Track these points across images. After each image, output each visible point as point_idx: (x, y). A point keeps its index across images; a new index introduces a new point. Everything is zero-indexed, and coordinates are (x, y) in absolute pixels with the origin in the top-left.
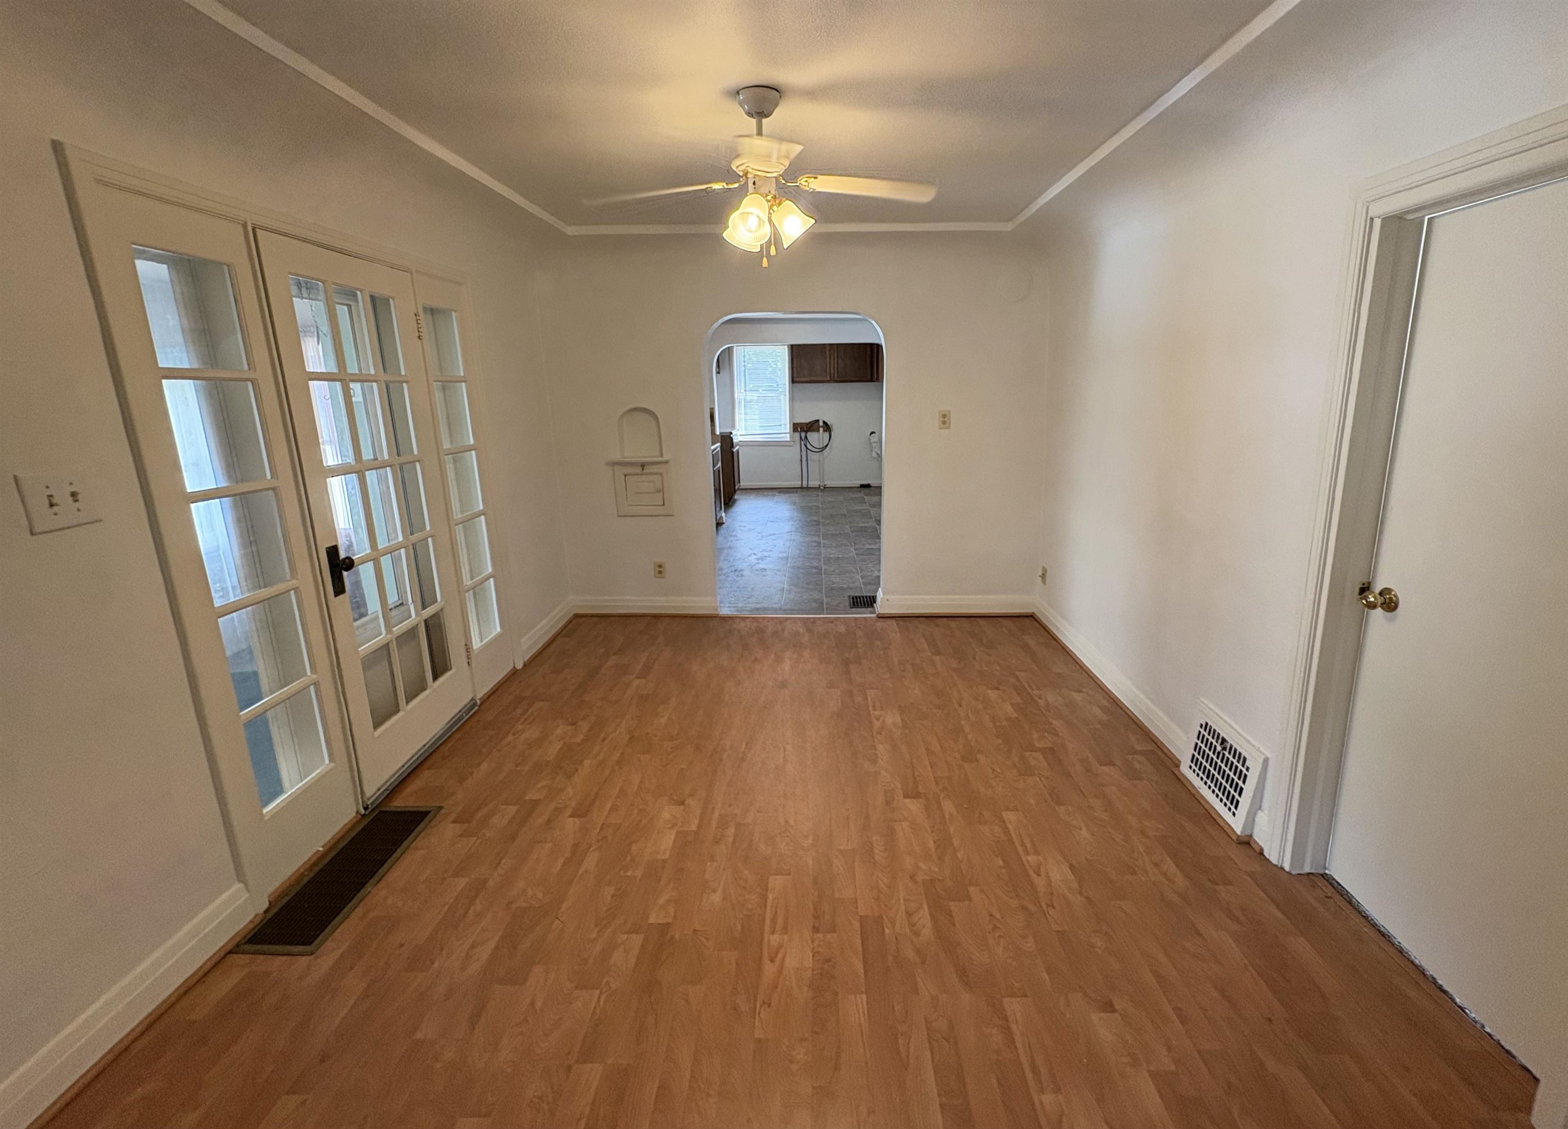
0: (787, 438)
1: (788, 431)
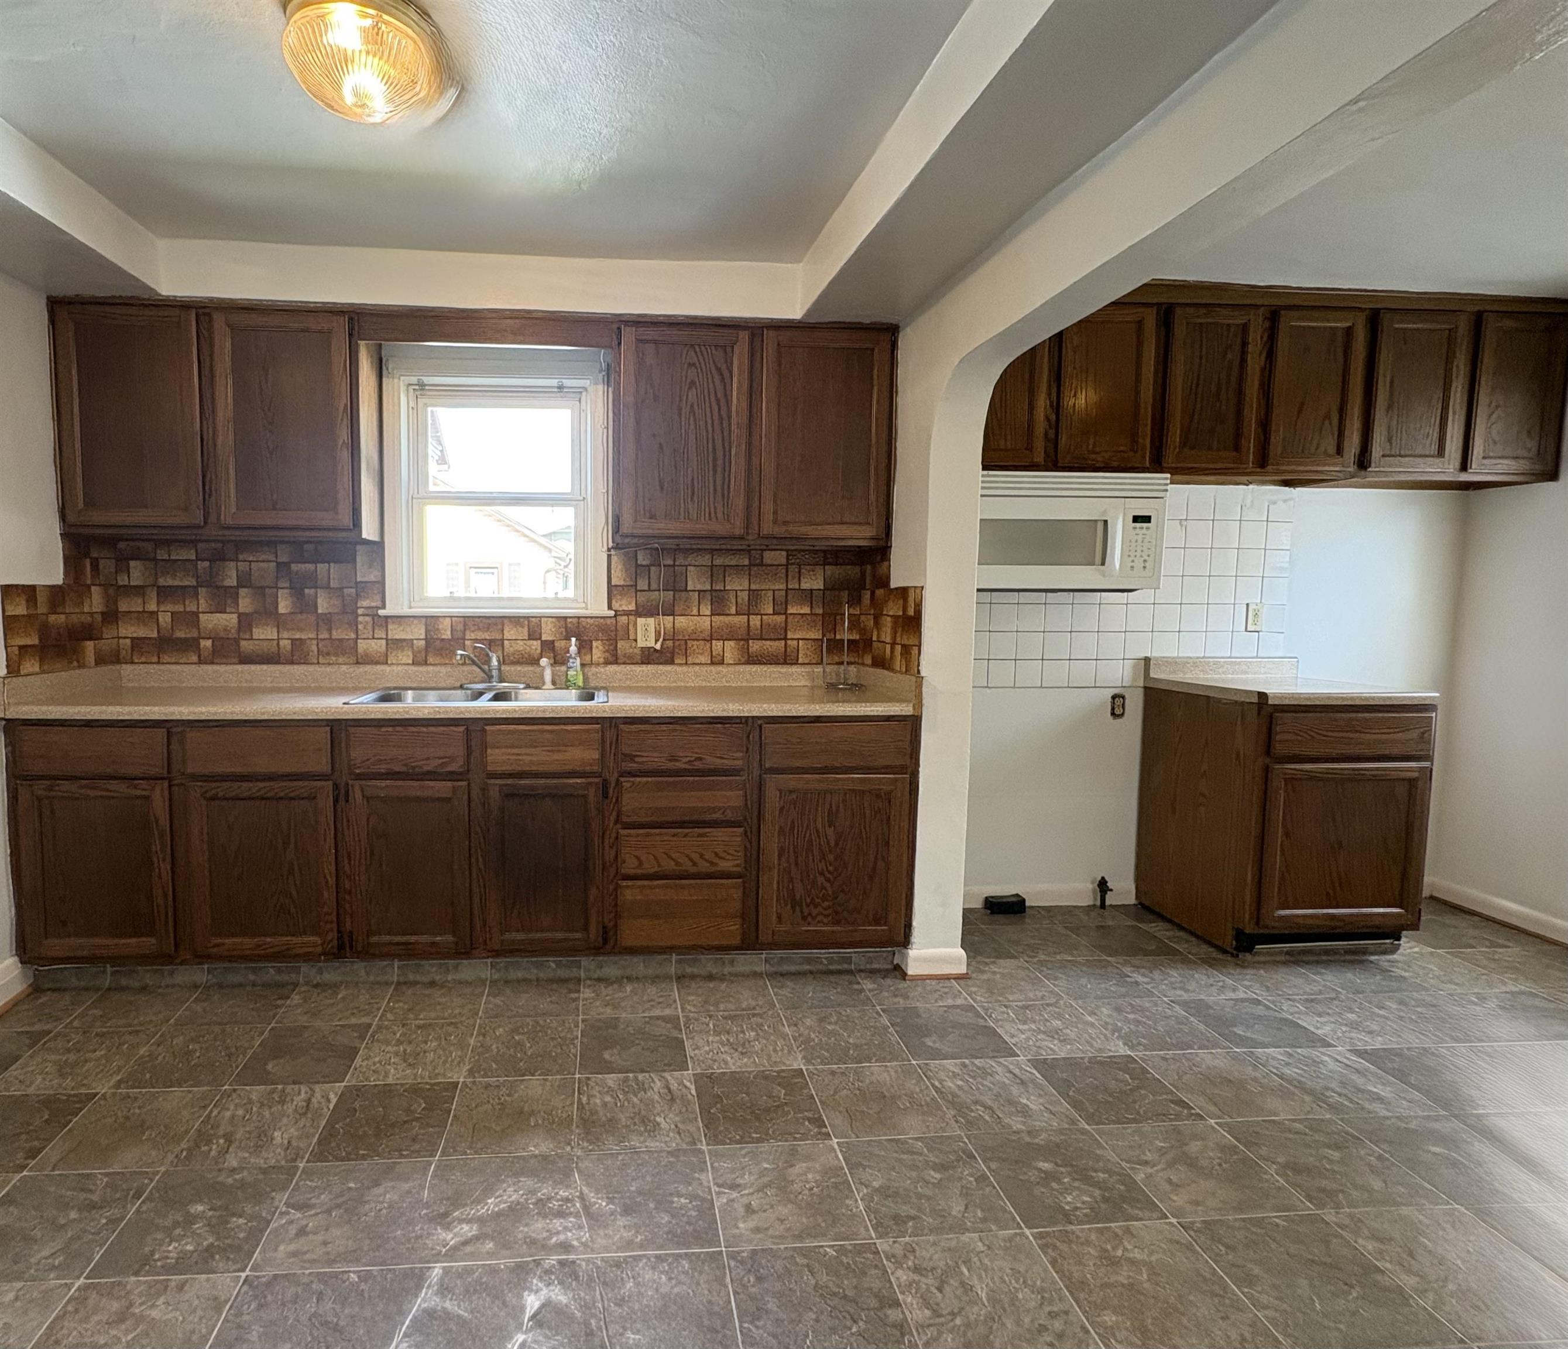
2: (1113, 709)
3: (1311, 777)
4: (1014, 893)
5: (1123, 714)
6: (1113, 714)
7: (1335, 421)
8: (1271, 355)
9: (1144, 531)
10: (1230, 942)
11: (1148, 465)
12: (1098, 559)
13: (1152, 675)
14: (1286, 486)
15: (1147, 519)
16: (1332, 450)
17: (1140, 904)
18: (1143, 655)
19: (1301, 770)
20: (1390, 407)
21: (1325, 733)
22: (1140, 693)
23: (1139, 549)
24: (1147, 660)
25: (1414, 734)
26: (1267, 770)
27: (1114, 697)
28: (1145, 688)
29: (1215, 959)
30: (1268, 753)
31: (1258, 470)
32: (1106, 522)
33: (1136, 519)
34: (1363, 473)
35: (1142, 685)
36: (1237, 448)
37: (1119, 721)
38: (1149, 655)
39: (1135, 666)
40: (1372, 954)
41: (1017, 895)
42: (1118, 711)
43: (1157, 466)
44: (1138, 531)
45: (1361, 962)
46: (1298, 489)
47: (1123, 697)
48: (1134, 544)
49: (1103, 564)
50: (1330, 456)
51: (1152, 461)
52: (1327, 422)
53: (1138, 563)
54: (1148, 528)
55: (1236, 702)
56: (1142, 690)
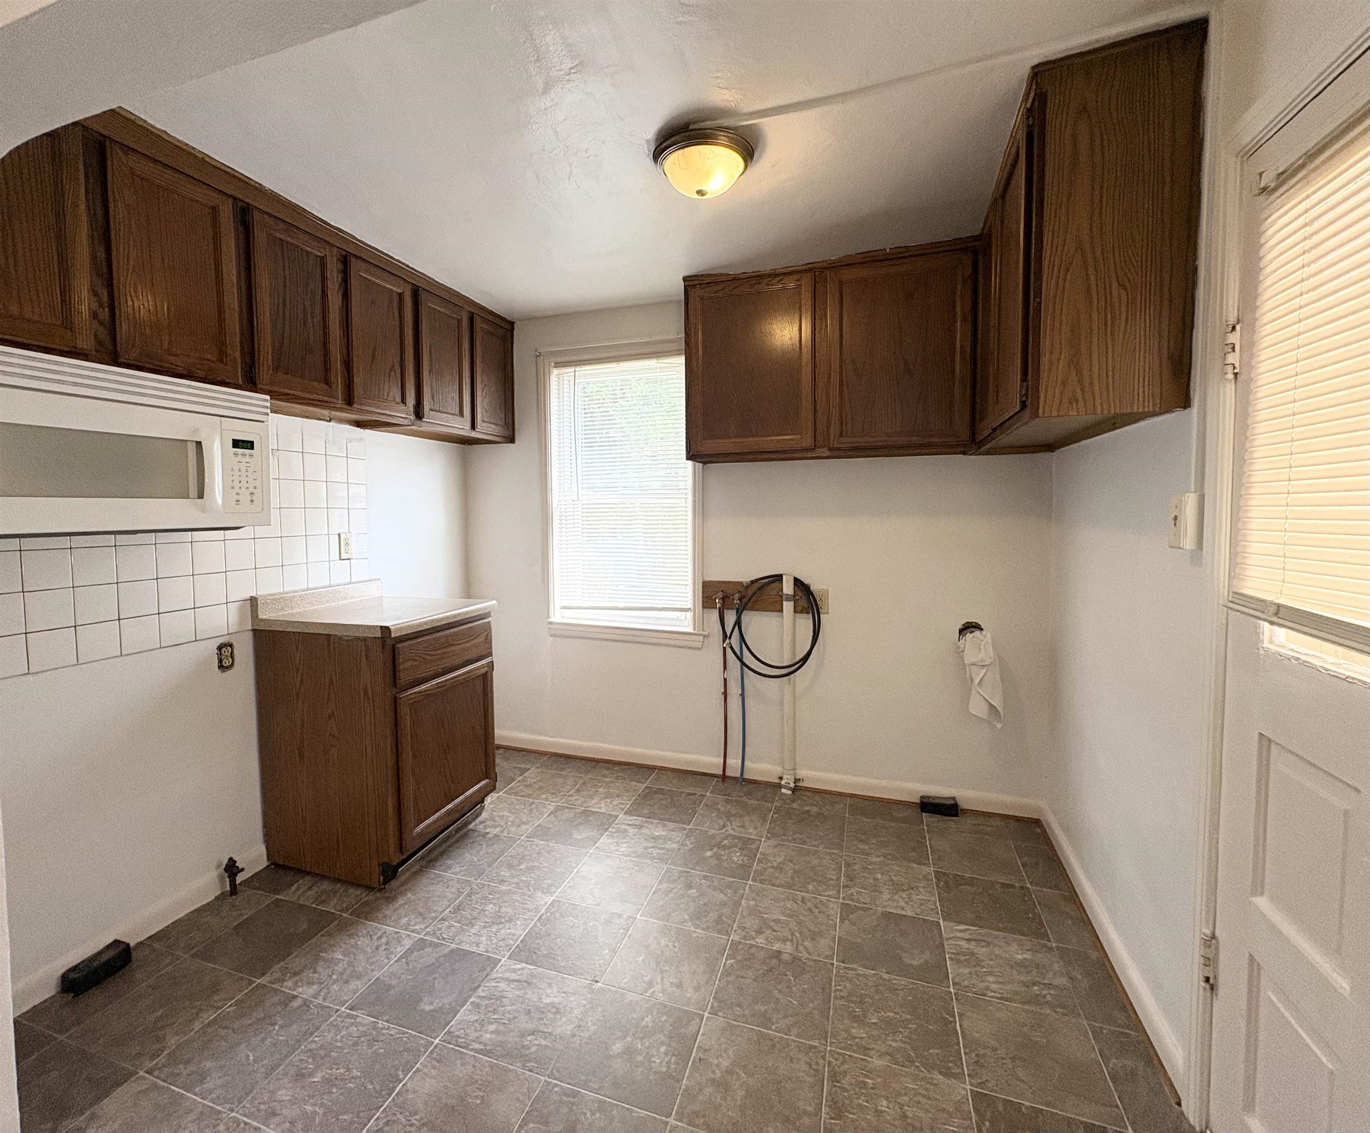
0: (685, 623)
1: (689, 605)
2: (220, 661)
3: (426, 695)
4: (110, 940)
5: (232, 664)
6: (221, 667)
7: (398, 371)
8: (346, 296)
9: (247, 459)
10: (376, 877)
11: (241, 383)
12: (193, 490)
13: (261, 616)
14: (358, 426)
15: (250, 445)
16: (399, 399)
17: (272, 864)
18: (248, 595)
19: (420, 692)
20: (430, 371)
21: (432, 653)
22: (248, 638)
23: (244, 480)
24: (253, 601)
25: (481, 639)
26: (395, 699)
27: (220, 648)
28: (254, 630)
29: (366, 904)
30: (395, 684)
31: (345, 407)
32: (199, 444)
33: (237, 444)
34: (419, 422)
35: (250, 628)
36: (327, 381)
37: (228, 673)
38: (254, 595)
39: (241, 610)
40: (470, 823)
41: (116, 943)
42: (226, 663)
43: (251, 383)
44: (240, 458)
45: (466, 834)
46: (367, 430)
47: (231, 645)
48: (237, 473)
49: (201, 496)
50: (397, 403)
51: (244, 376)
52: (393, 373)
53: (245, 498)
54: (251, 456)
55: (358, 638)
56: (251, 633)
